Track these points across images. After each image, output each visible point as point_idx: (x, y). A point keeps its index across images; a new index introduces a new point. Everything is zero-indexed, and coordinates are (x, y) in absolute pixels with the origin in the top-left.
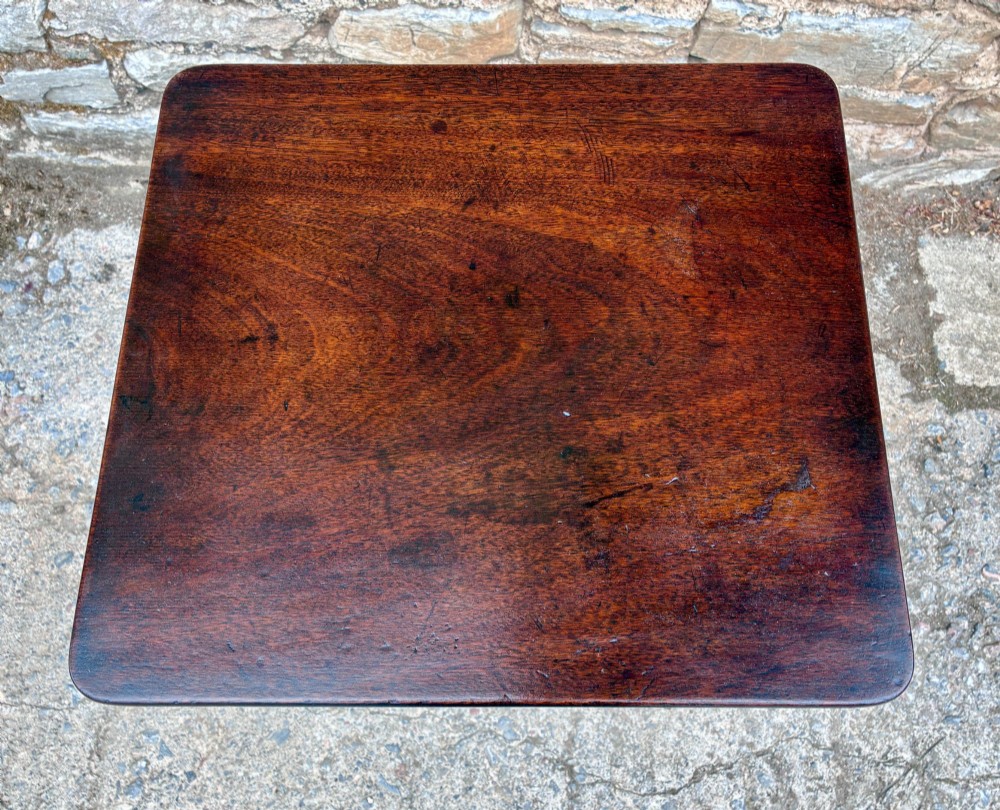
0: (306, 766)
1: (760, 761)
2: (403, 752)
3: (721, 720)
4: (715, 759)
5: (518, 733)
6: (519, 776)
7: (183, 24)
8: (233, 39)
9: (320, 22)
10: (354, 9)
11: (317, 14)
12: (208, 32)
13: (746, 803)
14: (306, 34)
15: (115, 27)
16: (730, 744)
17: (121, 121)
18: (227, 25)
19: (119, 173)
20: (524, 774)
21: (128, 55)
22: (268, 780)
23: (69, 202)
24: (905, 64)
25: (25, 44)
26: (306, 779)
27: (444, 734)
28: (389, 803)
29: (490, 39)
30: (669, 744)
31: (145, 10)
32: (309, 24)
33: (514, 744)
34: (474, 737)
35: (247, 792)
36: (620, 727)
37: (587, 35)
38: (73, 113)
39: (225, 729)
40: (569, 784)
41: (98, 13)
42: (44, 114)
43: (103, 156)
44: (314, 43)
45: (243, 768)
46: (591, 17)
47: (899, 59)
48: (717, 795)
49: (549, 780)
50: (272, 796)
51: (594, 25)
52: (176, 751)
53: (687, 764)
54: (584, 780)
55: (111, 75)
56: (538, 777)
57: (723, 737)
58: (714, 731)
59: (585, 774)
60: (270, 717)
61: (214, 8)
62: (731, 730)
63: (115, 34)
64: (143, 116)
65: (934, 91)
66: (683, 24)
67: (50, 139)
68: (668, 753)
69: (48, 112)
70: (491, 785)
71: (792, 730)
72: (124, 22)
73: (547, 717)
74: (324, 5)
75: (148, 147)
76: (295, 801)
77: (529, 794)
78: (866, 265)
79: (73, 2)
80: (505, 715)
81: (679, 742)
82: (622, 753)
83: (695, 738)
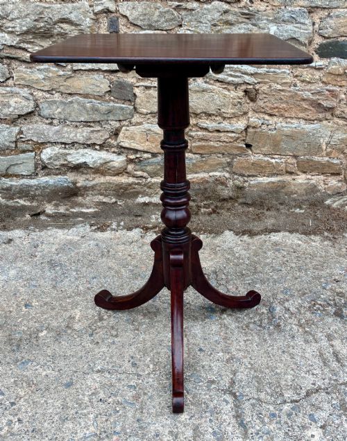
0: (81, 397)
1: (343, 387)
2: (137, 389)
3: (316, 370)
4: (317, 386)
5: (202, 379)
6: (205, 397)
7: (66, 135)
8: (83, 141)
9: (115, 133)
10: (128, 126)
11: (114, 129)
12: (75, 138)
14: (109, 138)
15: (42, 136)
16: (324, 380)
17: (32, 181)
18: (82, 135)
20: (207, 396)
21: (43, 150)
22: (58, 404)
24: (324, 143)
25: (8, 145)
26: (80, 402)
28: (129, 410)
30: (289, 380)
31: (55, 129)
32: (111, 134)
33: (200, 384)
35: (45, 409)
36: (260, 376)
37: (208, 134)
38: (15, 178)
39: (35, 385)
40: (234, 400)
41: (38, 131)
42: (4, 179)
43: (19, 201)
44: (111, 142)
45: (44, 399)
46: (209, 125)
47: (322, 141)
48: (322, 401)
49: (222, 398)
50: (59, 410)
51: (210, 129)
52: (6, 393)
53: (301, 389)
54: (243, 398)
55: (35, 158)
56: (216, 397)
59: (244, 396)
60: (63, 378)
61: (79, 129)
62: (322, 374)
63: (42, 139)
64: (41, 179)
65: (339, 156)
66: (241, 128)
68: (289, 384)
70: (189, 402)
72: (46, 134)
73: (218, 372)
74: (118, 125)
75: (39, 195)
76: (73, 412)
77: (212, 405)
78: (339, 230)
79: (31, 127)
80: (195, 372)
81: (294, 379)
82: (263, 387)
83: (303, 377)
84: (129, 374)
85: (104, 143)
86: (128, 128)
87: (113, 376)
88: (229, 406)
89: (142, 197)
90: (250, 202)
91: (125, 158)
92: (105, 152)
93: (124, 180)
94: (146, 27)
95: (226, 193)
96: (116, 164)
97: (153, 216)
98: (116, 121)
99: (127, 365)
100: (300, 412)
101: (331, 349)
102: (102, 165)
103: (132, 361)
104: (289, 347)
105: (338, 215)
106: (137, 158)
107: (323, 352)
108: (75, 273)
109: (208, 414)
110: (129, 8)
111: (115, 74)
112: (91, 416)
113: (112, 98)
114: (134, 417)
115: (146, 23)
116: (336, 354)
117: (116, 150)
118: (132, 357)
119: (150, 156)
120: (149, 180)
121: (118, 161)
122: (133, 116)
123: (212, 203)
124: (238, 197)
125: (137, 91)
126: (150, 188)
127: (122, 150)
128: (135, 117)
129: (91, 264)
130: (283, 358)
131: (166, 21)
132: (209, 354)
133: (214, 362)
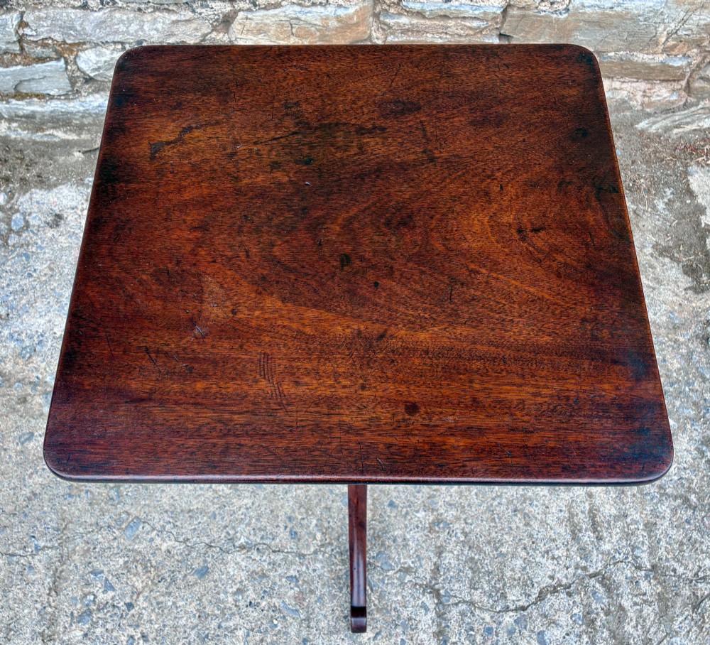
0: (222, 596)
1: (593, 581)
2: (300, 582)
3: (558, 549)
4: (556, 581)
5: (393, 564)
6: (396, 599)
7: (122, 28)
8: (159, 38)
9: (223, 22)
10: (249, 10)
11: (221, 15)
12: (140, 33)
13: (584, 616)
14: (212, 31)
15: (72, 32)
16: (567, 568)
17: (72, 104)
18: (154, 27)
19: (66, 146)
20: (399, 598)
21: (80, 53)
22: (192, 608)
23: (28, 169)
24: (665, 33)
25: (4, 47)
26: (222, 606)
27: (333, 567)
28: (291, 624)
29: (350, 28)
30: (517, 570)
31: (95, 18)
32: (215, 24)
33: (390, 573)
35: (175, 618)
36: (476, 557)
37: (422, 21)
38: (35, 99)
39: (156, 568)
40: (437, 604)
41: (60, 22)
42: (14, 101)
43: (55, 133)
44: (218, 38)
45: (172, 599)
46: (425, 7)
47: (661, 29)
48: (559, 610)
49: (420, 602)
50: (195, 621)
51: (428, 13)
52: (117, 586)
53: (533, 586)
54: (449, 601)
55: (66, 69)
56: (412, 600)
57: (561, 562)
58: (553, 558)
59: (450, 596)
60: (192, 558)
61: (146, 15)
62: (567, 557)
63: (72, 38)
64: (88, 99)
65: (689, 53)
66: (495, 10)
67: (16, 121)
68: (516, 577)
69: (17, 100)
70: (373, 608)
71: (617, 555)
72: (79, 28)
73: (416, 551)
74: (227, 8)
75: (90, 124)
76: (214, 624)
77: (405, 614)
78: (648, 191)
79: (42, 14)
80: (382, 550)
81: (525, 568)
82: (479, 579)
83: (538, 564)
84: (287, 552)
85: (203, 40)
86: (250, 16)
87: (264, 558)
88: (429, 616)
99: (283, 535)
100: (525, 628)
101: (587, 504)
103: (290, 525)
104: (524, 501)
107: (576, 511)
109: (399, 630)
112: (240, 633)
114: (298, 634)
116: (593, 514)
118: (290, 519)
130: (514, 526)
132: (403, 513)
133: (411, 530)
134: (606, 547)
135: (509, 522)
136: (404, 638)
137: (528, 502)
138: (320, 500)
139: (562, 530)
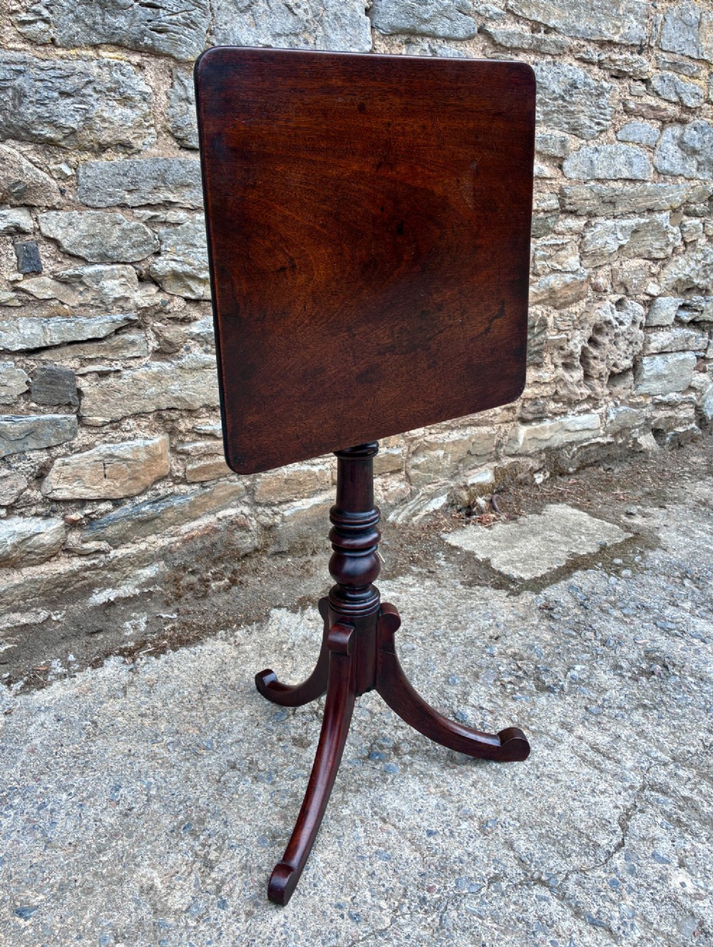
1: (647, 792)
3: (598, 784)
4: (621, 808)
5: (478, 882)
6: (511, 910)
9: (37, 478)
10: (65, 455)
11: (37, 467)
13: (669, 821)
14: (28, 487)
16: (620, 794)
20: (513, 907)
27: (423, 923)
30: (585, 819)
32: (30, 478)
33: (484, 891)
34: (449, 907)
36: (543, 831)
37: (215, 441)
40: (550, 891)
44: (32, 495)
46: (215, 429)
48: (647, 827)
49: (534, 897)
51: (217, 433)
53: (610, 822)
54: (557, 881)
56: (525, 900)
57: (610, 792)
58: (602, 793)
59: (554, 876)
62: (610, 786)
68: (590, 824)
70: (496, 933)
71: (643, 765)
73: (488, 857)
74: (44, 457)
80: (457, 877)
81: (589, 813)
82: (564, 847)
83: (596, 804)
84: (364, 939)
85: (17, 501)
86: (67, 460)
88: (553, 903)
89: (100, 592)
90: (286, 549)
91: (62, 523)
92: (17, 519)
93: (63, 566)
94: (95, 260)
95: (248, 542)
96: (47, 539)
97: (127, 624)
98: (41, 450)
99: (346, 925)
100: (639, 858)
102: (15, 546)
103: (345, 913)
104: (538, 767)
105: (411, 534)
106: (86, 516)
107: (582, 752)
108: (64, 796)
109: (540, 935)
110: (62, 225)
111: (37, 356)
113: (33, 405)
115: (95, 251)
116: (596, 749)
117: (41, 510)
118: (339, 906)
119: (109, 506)
120: (112, 553)
121: (48, 530)
122: (75, 434)
123: (225, 568)
124: (267, 545)
125: (83, 384)
126: (114, 570)
127: (53, 505)
128: (80, 436)
129: (83, 762)
130: (547, 788)
131: (133, 246)
132: (448, 834)
133: (468, 843)
134: (629, 764)
135: (543, 788)
136: (551, 938)
137: (541, 766)
138: (357, 872)
139: (586, 770)
